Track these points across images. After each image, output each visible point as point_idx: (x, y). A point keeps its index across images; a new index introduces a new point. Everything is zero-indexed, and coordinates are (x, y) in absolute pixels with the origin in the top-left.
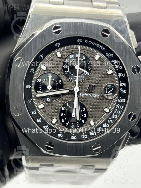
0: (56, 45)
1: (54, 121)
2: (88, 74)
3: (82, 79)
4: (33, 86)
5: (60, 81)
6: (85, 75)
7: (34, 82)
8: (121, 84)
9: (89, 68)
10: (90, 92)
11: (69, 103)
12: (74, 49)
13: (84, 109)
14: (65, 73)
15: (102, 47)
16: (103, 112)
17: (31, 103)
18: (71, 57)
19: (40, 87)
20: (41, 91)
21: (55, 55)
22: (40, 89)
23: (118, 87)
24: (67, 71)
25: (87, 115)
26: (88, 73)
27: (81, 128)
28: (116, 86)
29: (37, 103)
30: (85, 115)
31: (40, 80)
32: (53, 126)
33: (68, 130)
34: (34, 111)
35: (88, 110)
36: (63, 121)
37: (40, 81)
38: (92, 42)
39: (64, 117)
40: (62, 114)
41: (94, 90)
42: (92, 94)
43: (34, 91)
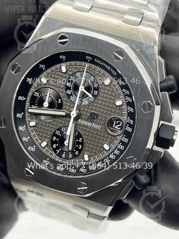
0: (61, 57)
1: (44, 144)
2: (93, 100)
3: (85, 104)
4: (28, 99)
5: (59, 99)
6: (90, 99)
7: (30, 94)
8: (128, 120)
9: (96, 92)
10: (90, 121)
11: (65, 128)
12: (82, 66)
13: (81, 139)
14: (67, 92)
15: (113, 71)
16: (102, 148)
17: (21, 117)
18: (77, 75)
19: (36, 101)
20: (37, 107)
21: (60, 68)
22: (36, 103)
23: (125, 122)
24: (70, 91)
25: (82, 147)
26: (93, 98)
27: (72, 160)
28: (124, 121)
29: (30, 119)
30: (81, 147)
31: (38, 93)
32: (42, 149)
33: (58, 158)
34: (23, 127)
35: (85, 141)
36: (54, 147)
37: (38, 95)
38: (103, 63)
39: (56, 142)
40: (54, 138)
41: (97, 120)
42: (94, 124)
43: (28, 104)
